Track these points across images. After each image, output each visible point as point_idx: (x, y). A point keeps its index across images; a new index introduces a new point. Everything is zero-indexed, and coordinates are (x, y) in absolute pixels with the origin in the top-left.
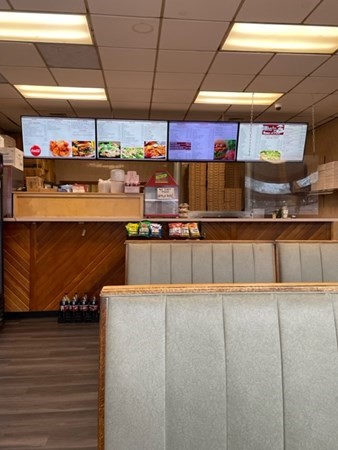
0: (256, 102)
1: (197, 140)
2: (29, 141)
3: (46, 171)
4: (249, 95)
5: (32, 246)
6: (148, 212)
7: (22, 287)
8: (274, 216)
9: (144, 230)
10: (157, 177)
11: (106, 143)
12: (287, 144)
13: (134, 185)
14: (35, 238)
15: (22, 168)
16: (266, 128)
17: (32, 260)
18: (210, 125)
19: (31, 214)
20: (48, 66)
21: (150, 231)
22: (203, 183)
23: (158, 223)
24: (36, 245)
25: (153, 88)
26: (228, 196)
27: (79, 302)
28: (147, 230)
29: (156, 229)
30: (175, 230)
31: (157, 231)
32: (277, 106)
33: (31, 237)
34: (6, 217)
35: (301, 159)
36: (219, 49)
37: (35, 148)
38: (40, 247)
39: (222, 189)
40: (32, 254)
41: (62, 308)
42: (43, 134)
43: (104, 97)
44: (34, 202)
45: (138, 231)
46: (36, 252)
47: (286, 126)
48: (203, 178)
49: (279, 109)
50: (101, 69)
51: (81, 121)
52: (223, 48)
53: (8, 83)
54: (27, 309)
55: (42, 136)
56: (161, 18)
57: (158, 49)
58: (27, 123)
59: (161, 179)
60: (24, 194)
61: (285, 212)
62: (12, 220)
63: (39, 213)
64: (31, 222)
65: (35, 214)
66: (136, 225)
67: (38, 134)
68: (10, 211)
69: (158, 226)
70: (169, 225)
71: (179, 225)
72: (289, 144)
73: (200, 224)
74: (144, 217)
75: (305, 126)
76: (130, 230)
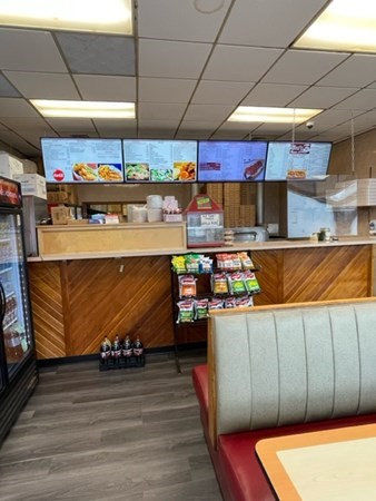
1: (227, 160)
2: (50, 165)
3: (69, 194)
5: (63, 286)
6: (191, 242)
7: (55, 331)
8: (316, 238)
9: (194, 266)
10: (199, 203)
11: (134, 165)
13: (175, 213)
14: (66, 278)
15: (45, 197)
16: (294, 147)
17: (64, 301)
18: (240, 144)
19: (60, 250)
20: (71, 72)
21: (200, 266)
23: (206, 255)
24: (68, 284)
25: (189, 103)
26: (243, 213)
27: (122, 345)
28: (197, 265)
29: (207, 264)
30: (227, 263)
31: (209, 266)
32: (308, 124)
33: (62, 276)
34: (30, 256)
37: (58, 172)
38: (72, 286)
39: (237, 206)
40: (64, 295)
41: (104, 354)
42: (65, 157)
43: (132, 115)
44: (62, 237)
45: (186, 268)
46: (68, 293)
49: (310, 127)
50: (137, 75)
51: (107, 142)
52: (295, 45)
53: (22, 97)
54: (63, 354)
55: (65, 159)
57: (216, 43)
58: (48, 146)
59: (203, 205)
60: (49, 228)
61: (328, 234)
62: (38, 259)
63: (69, 248)
64: (61, 261)
65: (64, 250)
66: (181, 259)
67: (60, 157)
68: (35, 249)
69: (207, 259)
70: (219, 256)
71: (230, 256)
72: (313, 162)
73: (249, 253)
74: (188, 247)
75: (330, 145)
76: (178, 266)
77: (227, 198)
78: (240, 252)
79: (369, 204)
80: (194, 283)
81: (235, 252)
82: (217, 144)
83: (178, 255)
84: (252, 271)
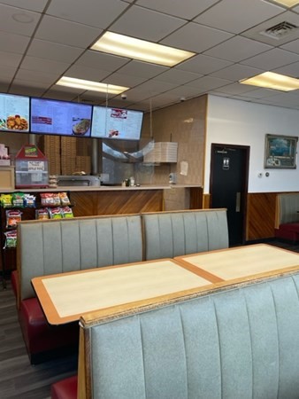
0: (110, 91)
1: (58, 117)
4: (105, 85)
6: (19, 183)
8: (124, 184)
9: (18, 202)
10: (27, 151)
12: (129, 126)
13: (4, 158)
16: (114, 112)
18: (68, 104)
21: (25, 202)
22: (57, 151)
23: (31, 194)
25: (19, 68)
26: (79, 163)
28: (22, 201)
29: (30, 200)
30: (48, 200)
31: (32, 202)
32: (123, 96)
35: (138, 138)
36: (89, 48)
39: (74, 156)
45: (12, 203)
47: (129, 112)
48: (57, 147)
49: (124, 98)
52: (92, 48)
56: (43, 13)
57: (32, 37)
59: (31, 154)
61: (132, 181)
66: (9, 196)
69: (32, 197)
70: (42, 195)
71: (51, 195)
72: (130, 125)
73: (69, 193)
74: (16, 188)
75: (142, 114)
76: (5, 201)
77: (64, 149)
78: (61, 192)
79: (167, 161)
80: (19, 216)
81: (57, 193)
82: (48, 102)
83: (6, 194)
84: (70, 206)
